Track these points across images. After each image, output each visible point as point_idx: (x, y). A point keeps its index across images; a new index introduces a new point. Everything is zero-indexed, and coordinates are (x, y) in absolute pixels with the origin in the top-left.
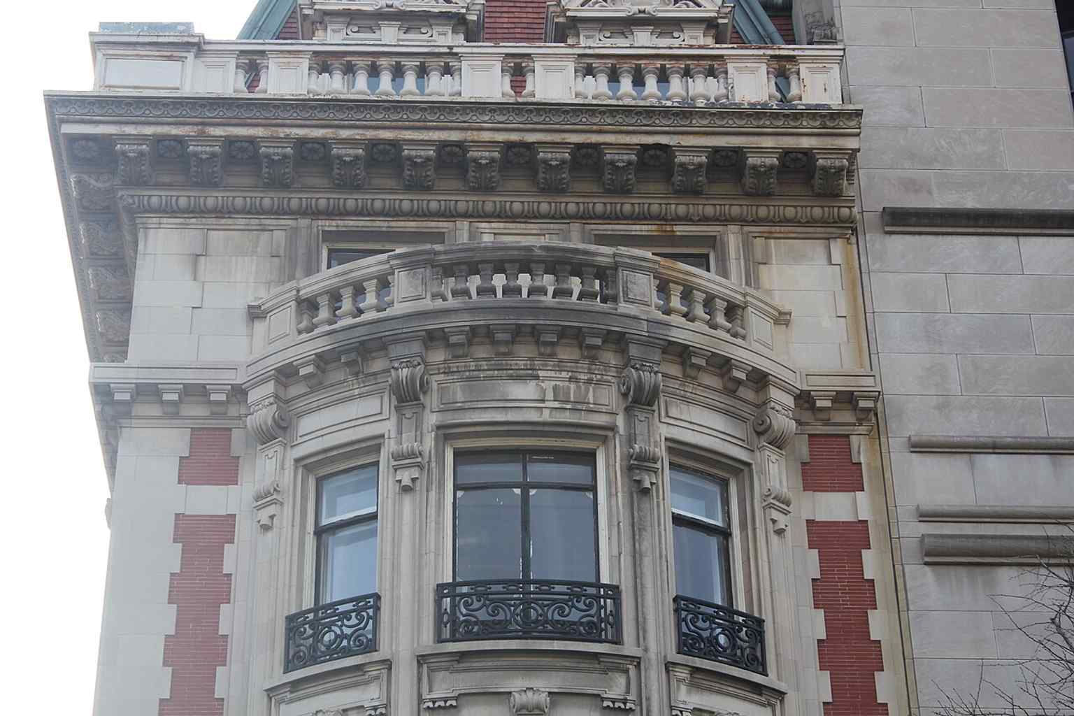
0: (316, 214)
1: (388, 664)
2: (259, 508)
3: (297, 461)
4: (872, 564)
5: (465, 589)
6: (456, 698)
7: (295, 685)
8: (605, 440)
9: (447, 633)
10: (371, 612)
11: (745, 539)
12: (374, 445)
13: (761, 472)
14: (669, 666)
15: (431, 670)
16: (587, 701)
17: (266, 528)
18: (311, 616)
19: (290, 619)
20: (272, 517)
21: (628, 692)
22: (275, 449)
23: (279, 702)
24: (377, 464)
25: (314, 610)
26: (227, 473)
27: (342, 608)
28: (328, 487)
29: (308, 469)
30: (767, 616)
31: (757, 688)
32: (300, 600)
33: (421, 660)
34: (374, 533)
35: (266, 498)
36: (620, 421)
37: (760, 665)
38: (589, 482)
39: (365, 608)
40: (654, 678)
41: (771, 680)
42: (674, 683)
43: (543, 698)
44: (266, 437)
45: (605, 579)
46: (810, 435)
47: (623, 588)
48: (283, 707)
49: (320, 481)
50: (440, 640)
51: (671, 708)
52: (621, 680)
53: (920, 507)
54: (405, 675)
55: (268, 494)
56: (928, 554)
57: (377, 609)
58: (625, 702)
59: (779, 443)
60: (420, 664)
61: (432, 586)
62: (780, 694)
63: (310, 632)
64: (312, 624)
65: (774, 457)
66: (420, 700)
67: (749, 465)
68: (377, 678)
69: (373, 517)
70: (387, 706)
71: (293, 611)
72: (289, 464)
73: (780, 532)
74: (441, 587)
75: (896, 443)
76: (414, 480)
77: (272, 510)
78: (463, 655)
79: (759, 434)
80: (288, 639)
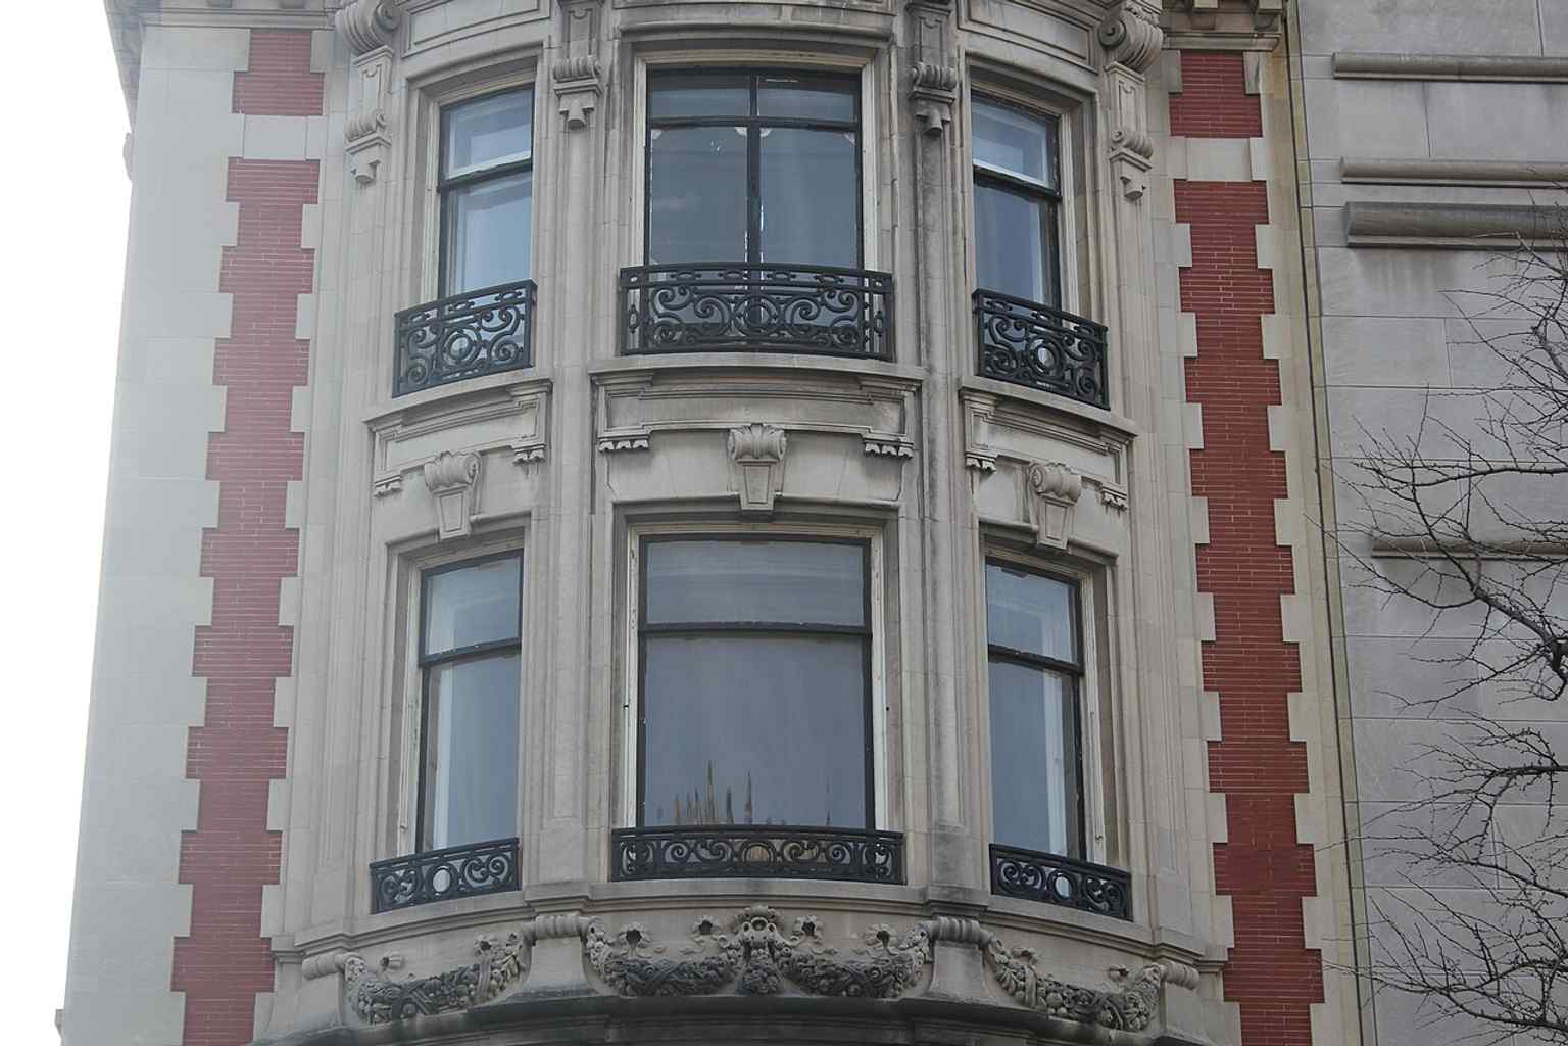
1: (547, 386)
2: (354, 151)
3: (411, 80)
4: (1270, 246)
5: (662, 277)
6: (648, 438)
7: (410, 415)
8: (874, 55)
9: (635, 340)
10: (522, 308)
11: (1081, 209)
12: (527, 57)
13: (1108, 106)
14: (964, 394)
15: (611, 396)
16: (840, 443)
17: (365, 181)
18: (433, 314)
19: (402, 317)
20: (374, 165)
21: (902, 430)
22: (378, 62)
23: (386, 440)
24: (531, 86)
25: (438, 305)
26: (306, 97)
27: (479, 302)
28: (459, 120)
29: (428, 93)
30: (1111, 322)
31: (1092, 427)
32: (416, 289)
33: (597, 380)
34: (526, 191)
35: (364, 136)
36: (899, 27)
37: (1097, 393)
38: (850, 118)
39: (514, 303)
40: (941, 409)
41: (1114, 416)
42: (970, 418)
43: (776, 439)
44: (364, 44)
45: (871, 265)
46: (1184, 52)
47: (898, 278)
48: (391, 445)
49: (445, 112)
50: (624, 351)
51: (966, 455)
52: (892, 414)
53: (1346, 161)
54: (572, 401)
55: (368, 129)
56: (1354, 232)
57: (531, 303)
58: (897, 445)
59: (1136, 62)
60: (594, 387)
61: (614, 271)
62: (1128, 437)
63: (431, 337)
64: (436, 326)
65: (1128, 84)
66: (595, 439)
67: (1091, 95)
68: (531, 406)
69: (525, 167)
70: (546, 447)
71: (407, 306)
72: (400, 85)
73: (1134, 197)
74: (626, 273)
75: (1313, 63)
76: (587, 112)
77: (373, 154)
78: (659, 375)
79: (1107, 48)
80: (399, 348)
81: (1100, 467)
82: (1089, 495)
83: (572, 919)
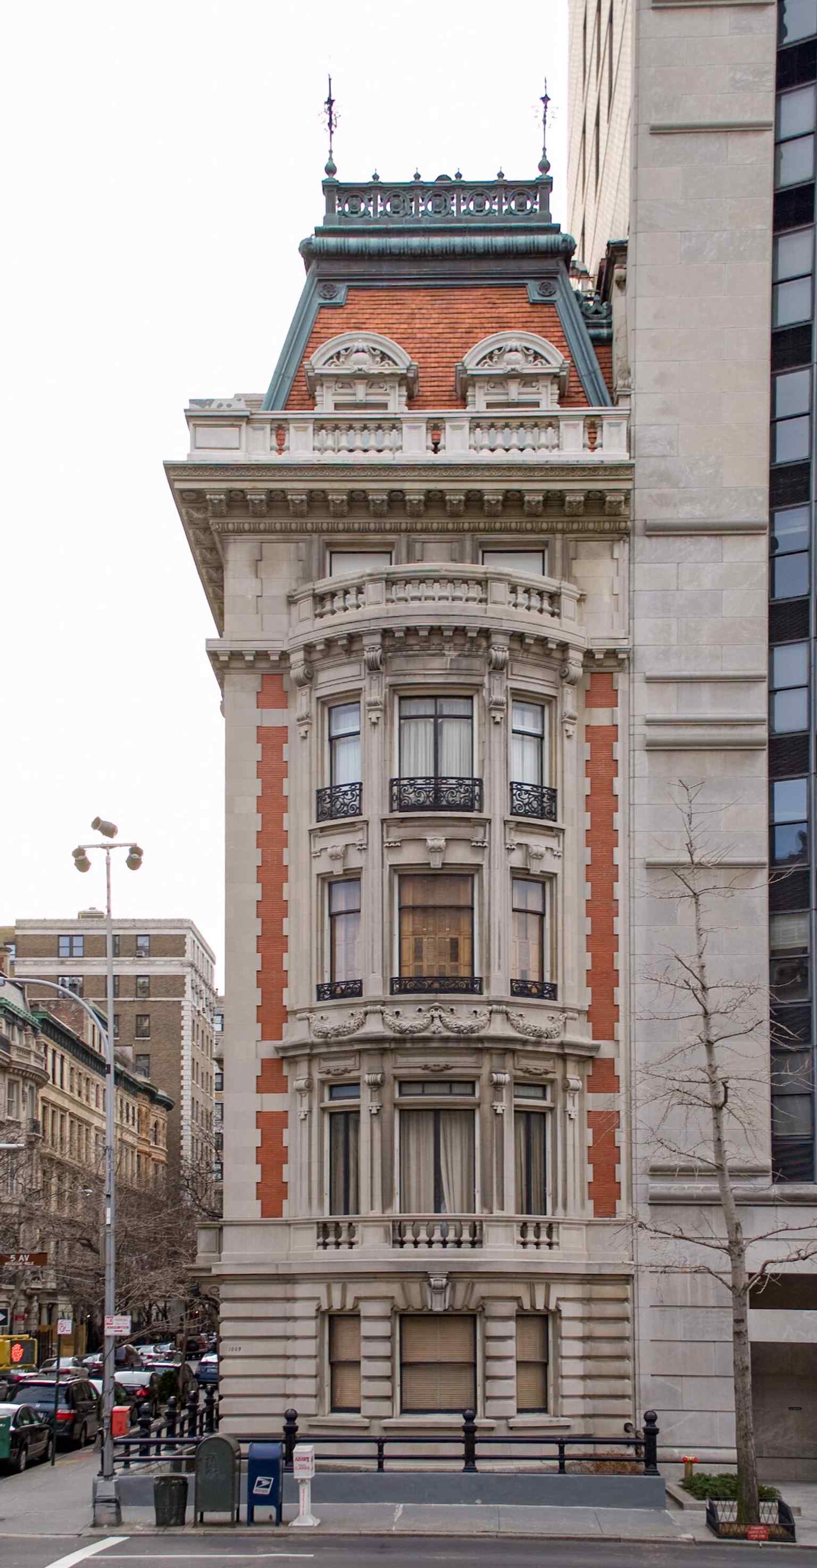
0: (320, 531)
1: (366, 822)
2: (301, 725)
3: (318, 698)
4: (619, 750)
5: (405, 782)
6: (400, 842)
7: (322, 829)
8: (478, 691)
9: (395, 806)
10: (358, 792)
11: (551, 742)
12: (358, 692)
13: (562, 701)
14: (506, 822)
15: (388, 826)
16: (463, 843)
17: (304, 738)
18: (328, 791)
19: (318, 792)
20: (306, 732)
21: (485, 837)
22: (306, 690)
23: (315, 836)
24: (359, 702)
25: (330, 788)
26: (282, 701)
27: (344, 789)
28: (334, 710)
29: (324, 703)
30: (559, 788)
31: (551, 829)
32: (323, 784)
33: (383, 821)
35: (304, 720)
36: (486, 679)
37: (552, 815)
38: (469, 714)
39: (354, 790)
40: (497, 827)
41: (559, 824)
42: (507, 829)
43: (442, 843)
44: (301, 683)
45: (475, 776)
46: (592, 673)
47: (484, 780)
48: (317, 839)
49: (330, 709)
50: (392, 811)
51: (505, 844)
52: (481, 830)
54: (375, 829)
55: (303, 719)
56: (647, 745)
57: (361, 790)
58: (483, 842)
59: (572, 683)
60: (382, 824)
61: (388, 780)
62: (563, 830)
63: (328, 800)
64: (330, 796)
65: (570, 691)
66: (383, 843)
67: (555, 697)
68: (362, 829)
69: (358, 733)
70: (367, 844)
71: (320, 788)
72: (314, 700)
73: (568, 737)
74: (392, 780)
75: (639, 677)
76: (378, 718)
77: (306, 728)
78: (403, 820)
79: (562, 678)
80: (318, 803)
81: (552, 843)
82: (548, 855)
83: (378, 1007)
